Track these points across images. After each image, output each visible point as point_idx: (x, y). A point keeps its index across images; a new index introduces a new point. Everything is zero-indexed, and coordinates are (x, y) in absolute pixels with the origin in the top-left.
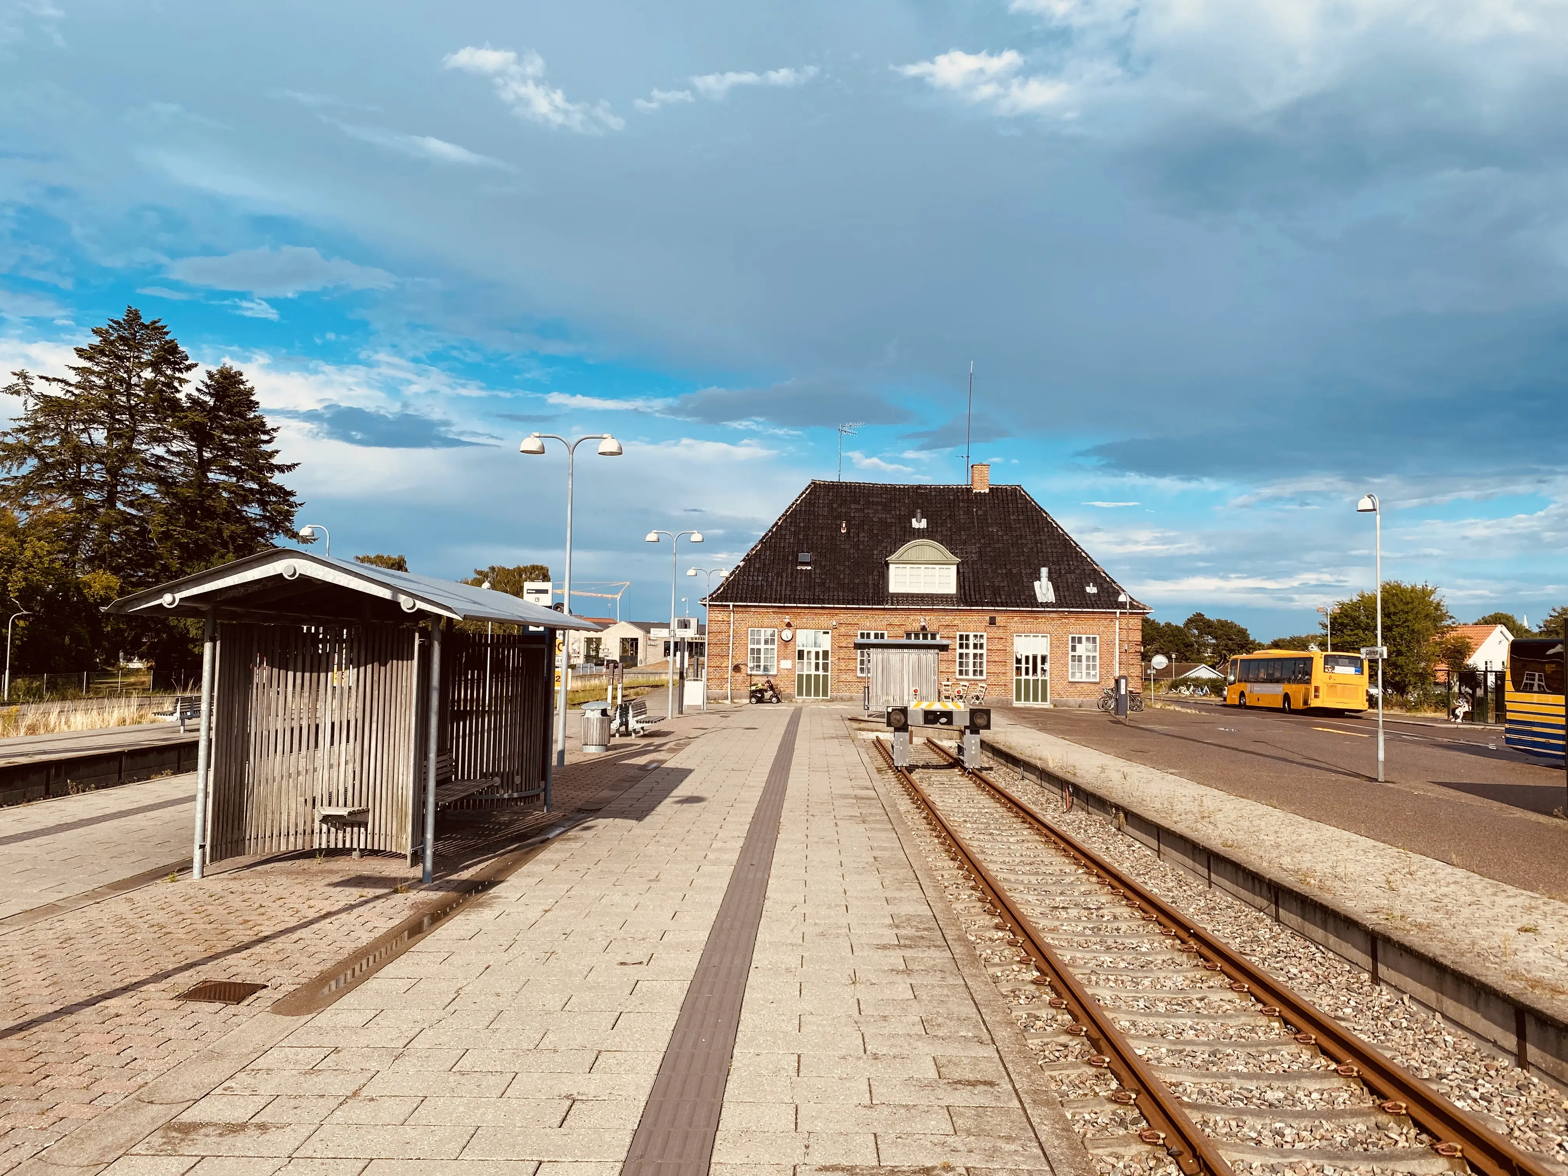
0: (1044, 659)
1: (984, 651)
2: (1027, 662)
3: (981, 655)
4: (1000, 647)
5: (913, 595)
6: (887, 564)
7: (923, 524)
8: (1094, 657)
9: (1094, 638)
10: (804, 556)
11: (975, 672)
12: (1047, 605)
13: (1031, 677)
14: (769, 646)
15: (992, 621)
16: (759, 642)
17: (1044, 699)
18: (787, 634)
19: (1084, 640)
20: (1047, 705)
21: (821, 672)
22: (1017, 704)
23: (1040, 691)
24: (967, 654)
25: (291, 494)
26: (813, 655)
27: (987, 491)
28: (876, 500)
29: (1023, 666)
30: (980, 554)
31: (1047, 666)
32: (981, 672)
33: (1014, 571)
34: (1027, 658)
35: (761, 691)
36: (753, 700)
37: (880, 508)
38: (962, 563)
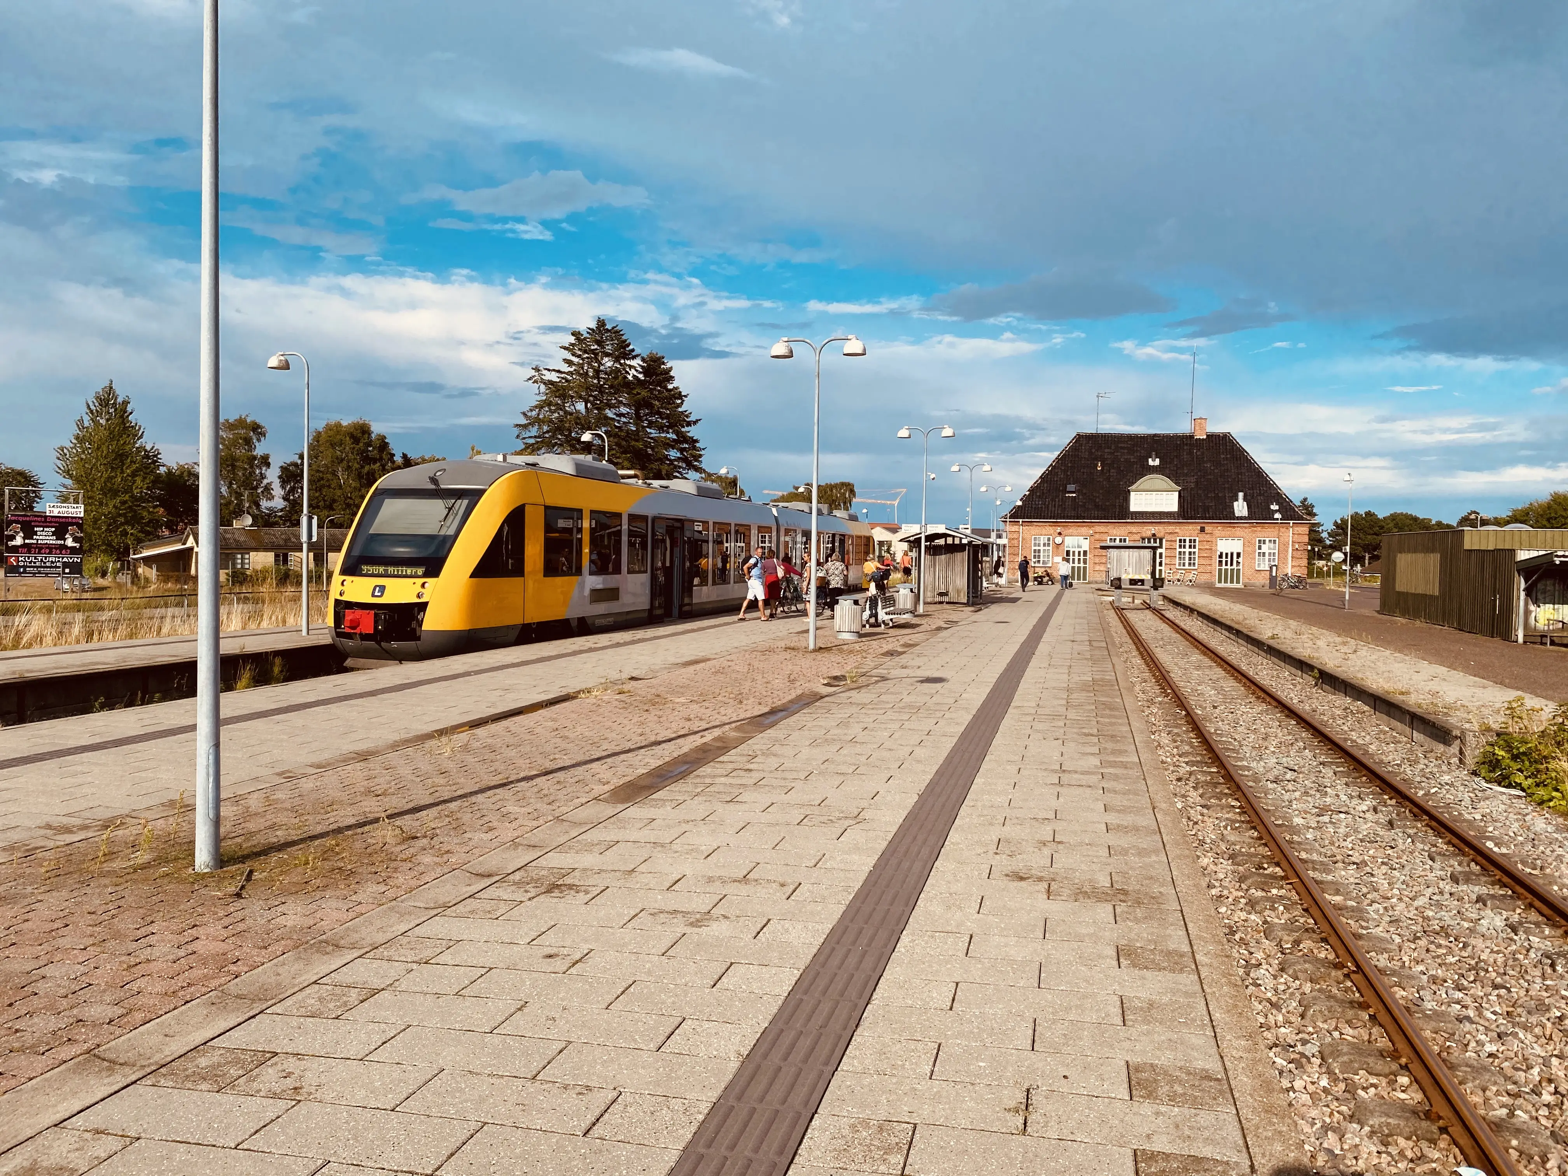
0: (1239, 555)
1: (1196, 550)
2: (1227, 557)
3: (1194, 553)
4: (1208, 547)
5: (1146, 513)
6: (1129, 491)
7: (1157, 462)
8: (1274, 553)
9: (1275, 541)
10: (1072, 487)
11: (1190, 564)
12: (1241, 518)
13: (1229, 567)
14: (1047, 548)
15: (1202, 530)
16: (1039, 545)
17: (1238, 582)
18: (1058, 540)
19: (1267, 542)
20: (1240, 586)
21: (1082, 565)
22: (1218, 585)
23: (1235, 576)
24: (1184, 552)
25: (697, 441)
26: (1077, 554)
27: (1205, 437)
28: (1123, 445)
29: (1224, 559)
30: (1197, 483)
31: (1240, 560)
32: (1194, 564)
33: (1220, 495)
34: (1227, 554)
35: (1041, 577)
36: (1036, 583)
37: (1126, 451)
38: (1183, 489)
